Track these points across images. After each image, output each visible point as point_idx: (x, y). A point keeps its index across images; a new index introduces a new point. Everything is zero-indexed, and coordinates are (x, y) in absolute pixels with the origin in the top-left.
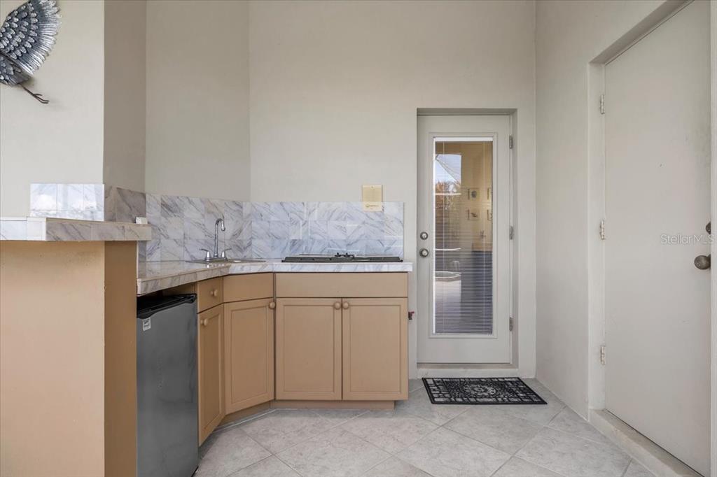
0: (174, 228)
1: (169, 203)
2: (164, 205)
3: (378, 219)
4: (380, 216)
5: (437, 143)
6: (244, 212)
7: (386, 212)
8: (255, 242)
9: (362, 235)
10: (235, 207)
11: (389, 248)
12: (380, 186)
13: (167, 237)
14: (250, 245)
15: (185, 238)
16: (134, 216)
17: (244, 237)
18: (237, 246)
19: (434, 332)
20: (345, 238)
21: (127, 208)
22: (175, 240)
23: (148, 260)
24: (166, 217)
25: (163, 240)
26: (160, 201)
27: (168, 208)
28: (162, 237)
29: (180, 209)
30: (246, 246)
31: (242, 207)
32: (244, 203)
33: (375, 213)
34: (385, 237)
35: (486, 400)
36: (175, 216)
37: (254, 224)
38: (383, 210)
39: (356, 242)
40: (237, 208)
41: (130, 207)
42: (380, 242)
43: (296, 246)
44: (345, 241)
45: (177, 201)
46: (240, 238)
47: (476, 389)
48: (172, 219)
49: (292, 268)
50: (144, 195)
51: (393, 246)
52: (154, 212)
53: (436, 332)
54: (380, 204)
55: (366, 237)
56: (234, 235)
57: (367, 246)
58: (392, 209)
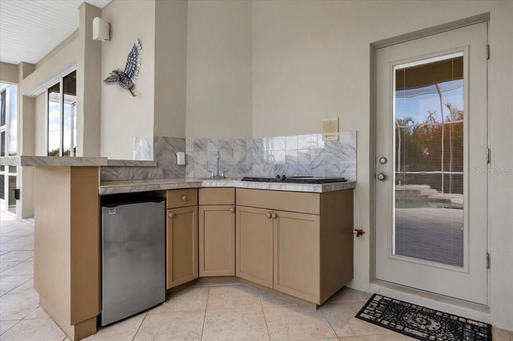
0: (201, 158)
1: (199, 143)
2: (196, 145)
3: (334, 147)
4: (336, 144)
5: (397, 71)
6: (247, 147)
7: (341, 140)
8: (255, 166)
9: (322, 161)
10: (240, 143)
11: (344, 171)
12: (337, 119)
13: (197, 163)
14: (251, 168)
15: (208, 164)
16: (175, 152)
17: (247, 163)
18: (242, 169)
19: (394, 253)
20: (310, 164)
21: (170, 147)
22: (202, 165)
23: (187, 177)
24: (197, 151)
25: (195, 166)
26: (193, 142)
27: (199, 146)
28: (195, 163)
29: (205, 146)
30: (248, 168)
31: (245, 143)
32: (247, 140)
33: (332, 142)
34: (341, 162)
35: (415, 332)
36: (202, 151)
37: (253, 154)
38: (339, 139)
39: (317, 166)
40: (243, 144)
41: (173, 147)
42: (337, 166)
43: (278, 170)
44: (309, 165)
45: (203, 141)
46: (244, 163)
47: (418, 320)
48: (201, 153)
49: (243, 185)
50: (184, 140)
51: (348, 169)
52: (189, 149)
53: (396, 254)
54: (336, 134)
55: (326, 162)
56: (240, 162)
57: (326, 170)
58: (346, 138)
